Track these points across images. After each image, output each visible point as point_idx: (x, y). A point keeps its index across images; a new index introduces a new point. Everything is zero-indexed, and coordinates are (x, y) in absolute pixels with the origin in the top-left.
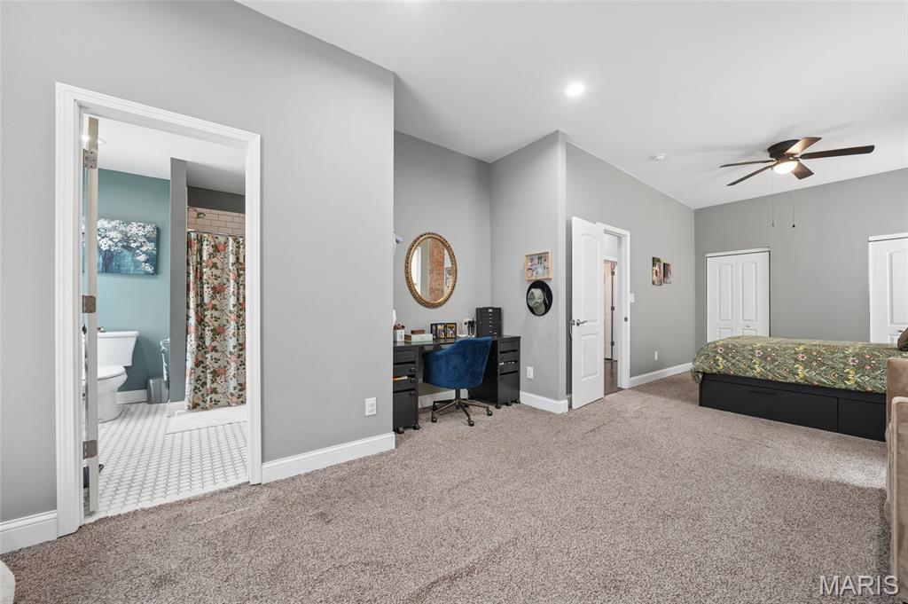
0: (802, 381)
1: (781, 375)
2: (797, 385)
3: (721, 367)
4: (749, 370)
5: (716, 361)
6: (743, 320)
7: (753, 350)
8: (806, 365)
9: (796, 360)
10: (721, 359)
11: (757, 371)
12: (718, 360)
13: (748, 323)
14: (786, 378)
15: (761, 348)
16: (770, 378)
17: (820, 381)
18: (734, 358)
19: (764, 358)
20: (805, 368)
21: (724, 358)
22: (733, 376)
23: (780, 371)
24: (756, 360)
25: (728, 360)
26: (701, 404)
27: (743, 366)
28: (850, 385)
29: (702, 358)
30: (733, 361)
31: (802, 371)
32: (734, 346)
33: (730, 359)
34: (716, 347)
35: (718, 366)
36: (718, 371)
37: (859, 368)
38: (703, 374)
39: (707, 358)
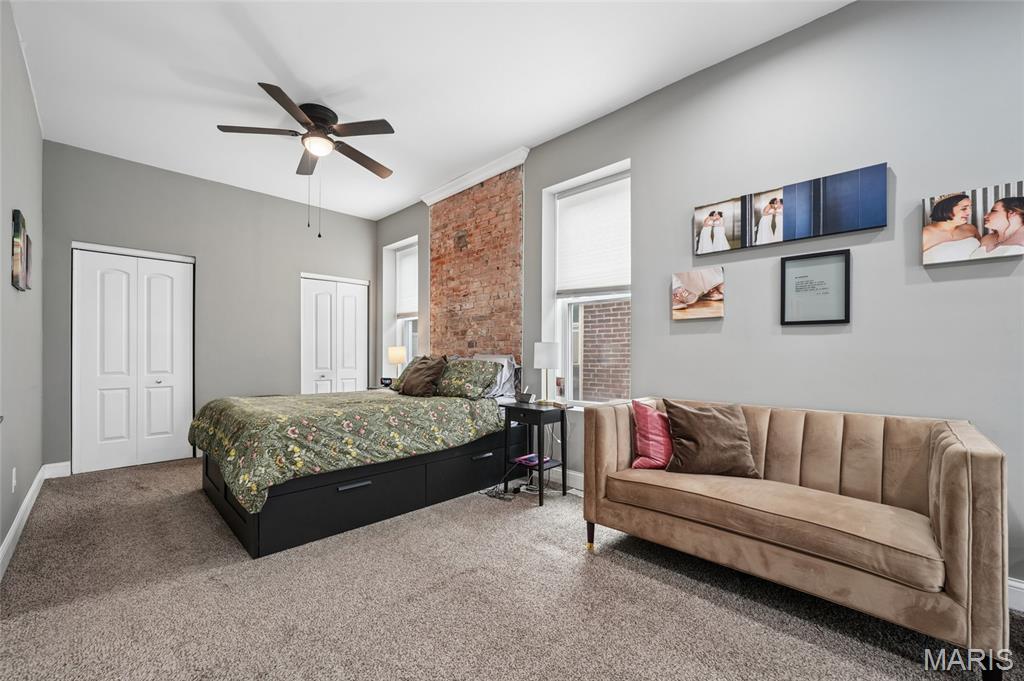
0: (401, 454)
1: (381, 453)
2: (398, 461)
3: (300, 464)
4: (341, 456)
5: (289, 456)
6: (150, 371)
7: (338, 422)
8: (401, 432)
9: (390, 426)
10: (297, 449)
11: (352, 457)
12: (293, 452)
13: (159, 376)
14: (386, 455)
15: (349, 417)
16: (368, 461)
17: (418, 449)
18: (316, 442)
19: (355, 432)
20: (400, 435)
21: (302, 446)
22: (319, 475)
23: (378, 447)
24: (348, 438)
25: (309, 449)
26: (256, 554)
27: (334, 454)
28: (439, 445)
29: (266, 456)
30: (317, 448)
31: (399, 441)
32: (309, 419)
33: (311, 445)
34: (282, 428)
35: (295, 464)
36: (295, 474)
37: (439, 421)
38: (271, 489)
39: (273, 454)
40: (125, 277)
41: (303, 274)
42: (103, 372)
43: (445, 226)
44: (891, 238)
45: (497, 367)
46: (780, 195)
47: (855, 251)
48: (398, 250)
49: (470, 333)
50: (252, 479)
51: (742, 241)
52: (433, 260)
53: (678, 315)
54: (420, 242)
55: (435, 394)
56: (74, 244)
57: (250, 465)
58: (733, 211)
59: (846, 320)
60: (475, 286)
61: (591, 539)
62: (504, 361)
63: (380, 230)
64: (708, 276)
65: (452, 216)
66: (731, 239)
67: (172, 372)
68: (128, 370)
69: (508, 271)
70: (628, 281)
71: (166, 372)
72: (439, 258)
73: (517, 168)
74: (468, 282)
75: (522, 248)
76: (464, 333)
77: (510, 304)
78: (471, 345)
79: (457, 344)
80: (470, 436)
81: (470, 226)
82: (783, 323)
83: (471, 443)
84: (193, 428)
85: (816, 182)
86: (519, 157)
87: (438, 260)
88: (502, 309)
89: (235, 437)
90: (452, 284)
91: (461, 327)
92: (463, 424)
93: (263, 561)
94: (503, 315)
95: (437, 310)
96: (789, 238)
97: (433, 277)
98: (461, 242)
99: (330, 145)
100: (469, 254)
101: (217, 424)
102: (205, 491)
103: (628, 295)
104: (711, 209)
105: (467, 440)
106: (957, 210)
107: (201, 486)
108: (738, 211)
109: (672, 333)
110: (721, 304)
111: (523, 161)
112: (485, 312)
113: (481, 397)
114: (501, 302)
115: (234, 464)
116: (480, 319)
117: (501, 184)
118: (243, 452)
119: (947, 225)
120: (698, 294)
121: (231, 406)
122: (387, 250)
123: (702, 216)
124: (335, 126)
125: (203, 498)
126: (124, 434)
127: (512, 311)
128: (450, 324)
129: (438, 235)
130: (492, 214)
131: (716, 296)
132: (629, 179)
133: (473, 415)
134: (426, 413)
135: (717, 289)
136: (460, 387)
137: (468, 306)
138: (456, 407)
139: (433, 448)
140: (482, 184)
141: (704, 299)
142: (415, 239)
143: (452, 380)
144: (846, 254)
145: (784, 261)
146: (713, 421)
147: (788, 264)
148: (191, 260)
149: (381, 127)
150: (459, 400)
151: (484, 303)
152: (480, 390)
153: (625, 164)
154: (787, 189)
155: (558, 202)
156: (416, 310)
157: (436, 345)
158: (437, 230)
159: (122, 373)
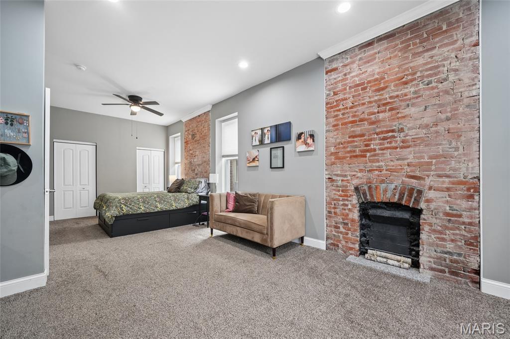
0: (159, 210)
1: (152, 209)
2: (158, 212)
3: (125, 211)
4: (139, 209)
5: (121, 208)
6: (80, 185)
7: (138, 199)
8: (160, 203)
9: (156, 201)
10: (124, 206)
11: (142, 209)
12: (123, 207)
13: (83, 187)
14: (154, 210)
15: (141, 198)
16: (148, 211)
17: (166, 209)
18: (130, 205)
19: (144, 202)
21: (126, 206)
22: (131, 214)
23: (151, 207)
24: (141, 204)
25: (128, 207)
26: (111, 237)
27: (136, 208)
28: (174, 208)
29: (114, 207)
30: (131, 206)
31: (159, 206)
32: (128, 198)
33: (129, 205)
34: (120, 200)
35: (123, 211)
36: (123, 214)
37: (175, 200)
38: (116, 217)
39: (116, 207)
40: (71, 151)
41: (137, 148)
42: (64, 185)
43: (189, 130)
44: (292, 143)
45: (200, 182)
46: (269, 129)
47: (285, 146)
48: (175, 137)
49: (196, 170)
50: (110, 214)
51: (262, 142)
52: (185, 143)
53: (248, 165)
54: (181, 136)
55: (179, 192)
56: (54, 140)
57: (109, 210)
58: (259, 132)
59: (283, 167)
60: (197, 153)
61: (212, 234)
62: (203, 180)
63: (168, 130)
64: (255, 153)
65: (190, 127)
66: (259, 141)
67: (88, 185)
68: (73, 184)
69: (207, 148)
70: (237, 153)
71: (86, 185)
72: (187, 142)
73: (209, 111)
74: (195, 151)
75: (210, 140)
76: (194, 170)
77: (207, 160)
78: (196, 174)
79: (193, 175)
80: (186, 205)
81: (196, 131)
82: (271, 168)
83: (187, 208)
84: (95, 203)
85: (276, 125)
86: (209, 108)
87: (186, 143)
88: (205, 162)
89: (106, 203)
90: (191, 152)
91: (194, 168)
92: (184, 201)
93: (113, 238)
94: (205, 164)
95: (187, 162)
96: (272, 142)
97: (185, 149)
98: (193, 136)
99: (140, 108)
100: (196, 141)
101: (102, 200)
102: (99, 224)
103: (237, 158)
104: (255, 131)
105: (185, 207)
106: (302, 136)
107: (98, 223)
108: (261, 133)
109: (248, 170)
110: (257, 162)
111: (210, 109)
112: (200, 163)
113: (192, 193)
114: (204, 159)
115: (105, 210)
116: (199, 165)
117: (204, 117)
118: (107, 207)
119: (300, 141)
120: (252, 158)
121: (106, 195)
122: (171, 137)
123: (253, 133)
124: (141, 103)
125: (98, 226)
126: (72, 207)
127: (207, 162)
128: (190, 167)
129: (186, 133)
130: (202, 127)
131: (256, 159)
132: (237, 119)
133: (188, 198)
134: (170, 197)
135: (256, 157)
136: (186, 189)
137: (195, 160)
138: (183, 196)
139: (172, 209)
140: (199, 116)
141: (254, 160)
142: (179, 134)
143: (184, 187)
144: (283, 147)
145: (271, 149)
146: (246, 198)
147: (272, 150)
148: (95, 144)
149: (155, 103)
150: (184, 193)
151: (200, 159)
152: (193, 190)
153: (236, 114)
154: (271, 127)
155: (223, 124)
156: (180, 161)
157: (186, 175)
158: (186, 131)
159: (71, 185)
